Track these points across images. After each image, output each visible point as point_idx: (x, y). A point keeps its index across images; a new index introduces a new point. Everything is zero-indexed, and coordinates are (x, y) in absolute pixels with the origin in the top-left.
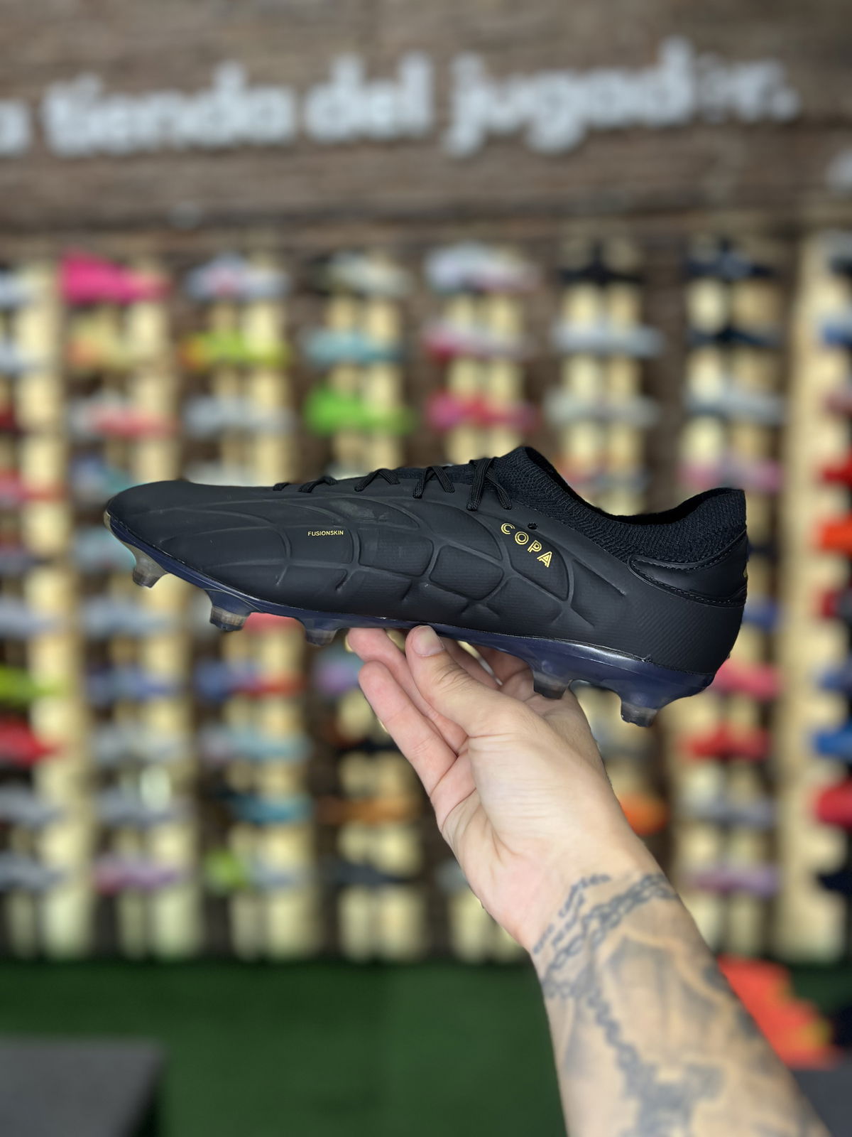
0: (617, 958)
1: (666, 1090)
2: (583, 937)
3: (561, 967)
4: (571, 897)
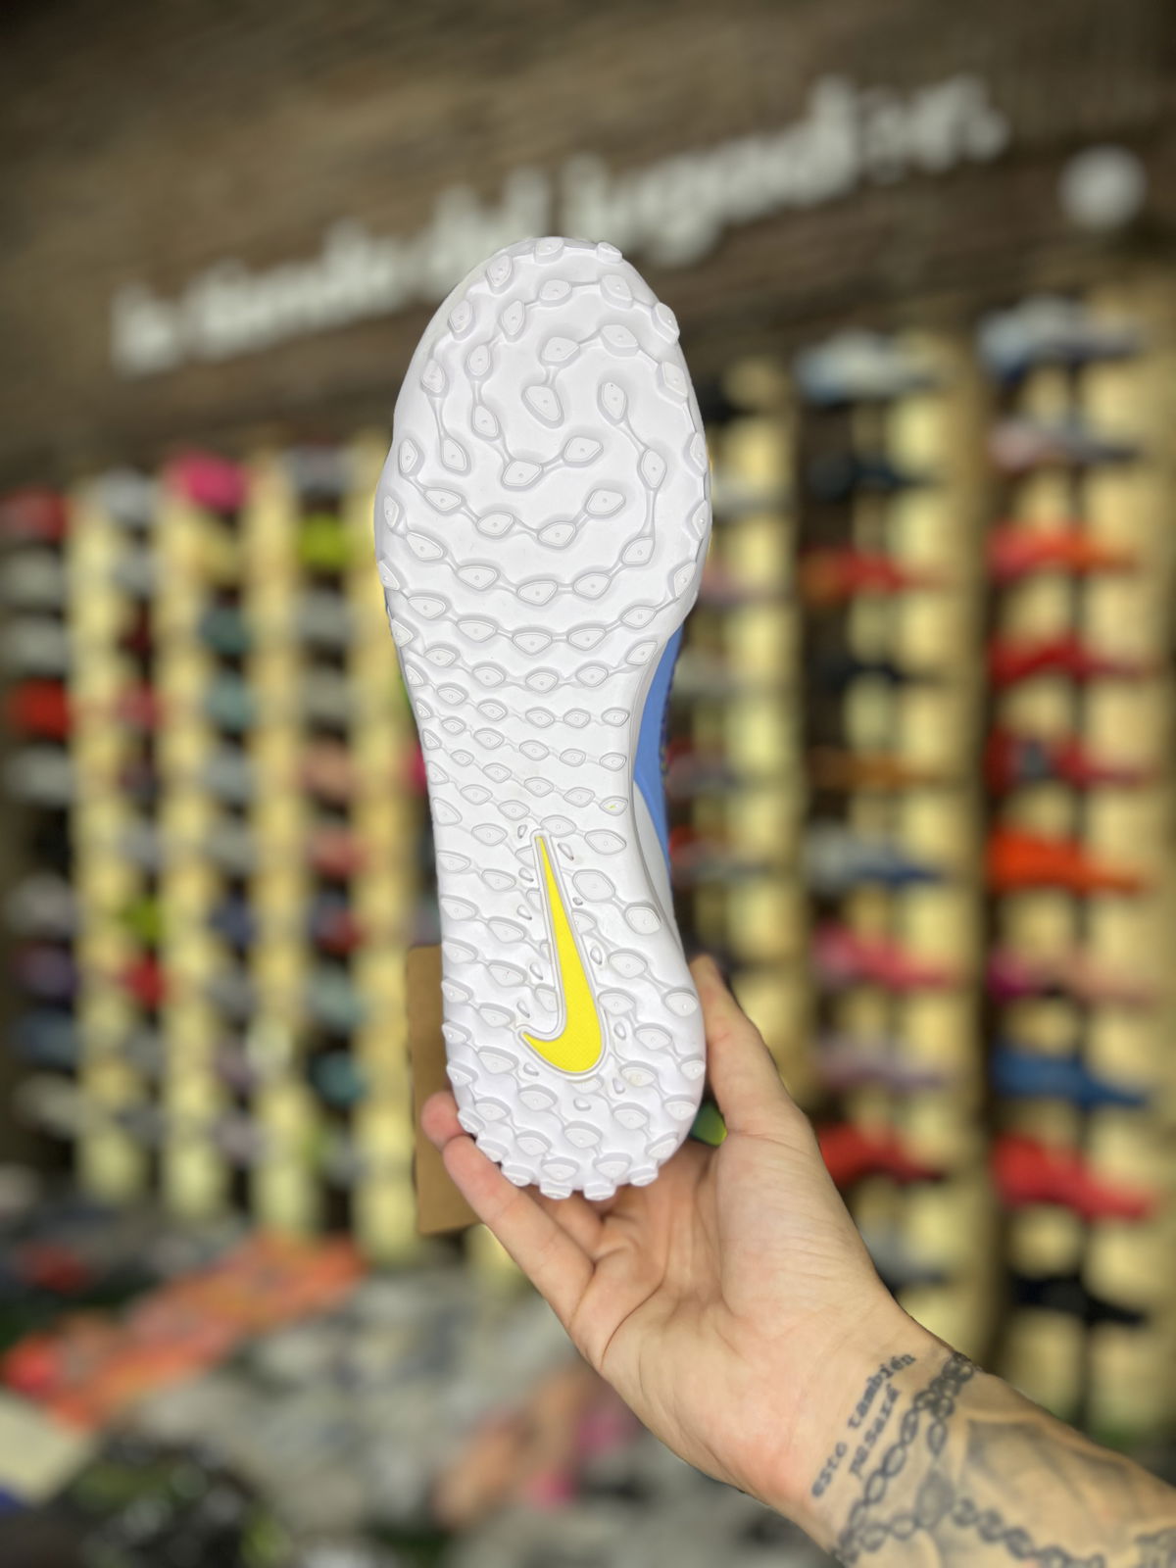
0: (976, 1450)
2: (903, 1443)
3: (879, 1499)
4: (870, 1394)
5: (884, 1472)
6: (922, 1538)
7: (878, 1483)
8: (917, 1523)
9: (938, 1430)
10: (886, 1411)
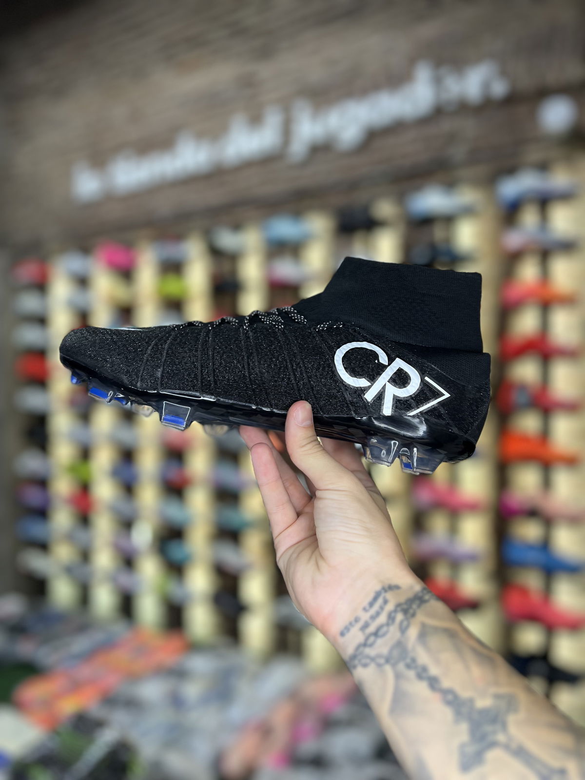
0: (423, 635)
1: (484, 712)
2: (388, 624)
3: (371, 645)
4: (375, 599)
5: (376, 634)
6: (388, 668)
7: (372, 639)
8: (388, 660)
9: (405, 623)
10: (382, 608)
